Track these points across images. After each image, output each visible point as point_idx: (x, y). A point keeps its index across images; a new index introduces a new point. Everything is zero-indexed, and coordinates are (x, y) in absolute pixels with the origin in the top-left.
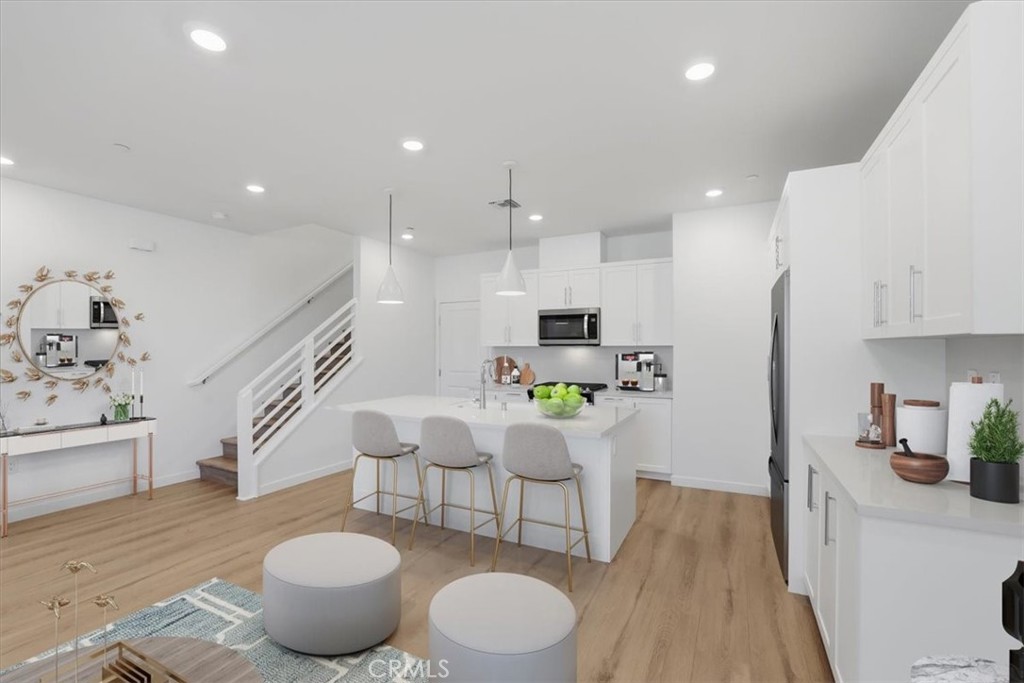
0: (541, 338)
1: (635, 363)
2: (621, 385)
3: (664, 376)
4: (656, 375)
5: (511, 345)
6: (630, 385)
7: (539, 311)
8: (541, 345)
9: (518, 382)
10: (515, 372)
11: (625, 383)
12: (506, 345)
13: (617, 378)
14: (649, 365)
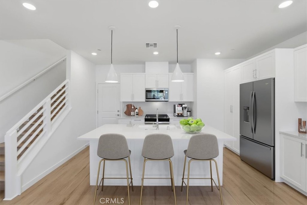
0: (146, 99)
1: (181, 107)
2: (177, 115)
3: (190, 111)
4: (187, 111)
5: (134, 101)
6: (180, 115)
7: (146, 89)
8: (146, 101)
9: (138, 115)
10: (137, 111)
11: (178, 114)
12: (132, 101)
13: (175, 113)
14: (185, 108)
